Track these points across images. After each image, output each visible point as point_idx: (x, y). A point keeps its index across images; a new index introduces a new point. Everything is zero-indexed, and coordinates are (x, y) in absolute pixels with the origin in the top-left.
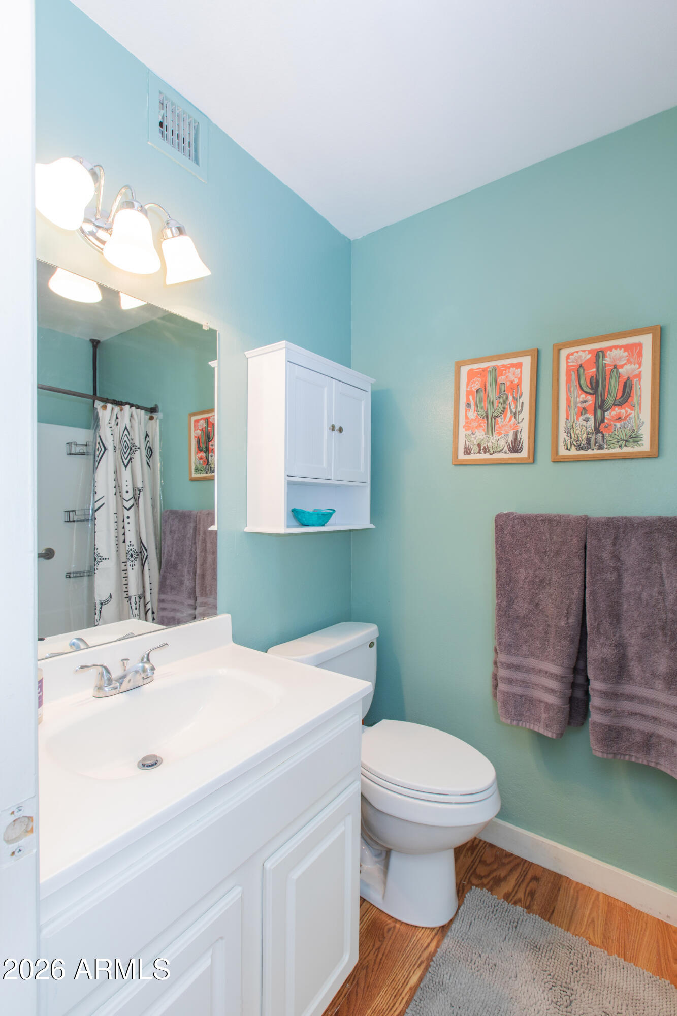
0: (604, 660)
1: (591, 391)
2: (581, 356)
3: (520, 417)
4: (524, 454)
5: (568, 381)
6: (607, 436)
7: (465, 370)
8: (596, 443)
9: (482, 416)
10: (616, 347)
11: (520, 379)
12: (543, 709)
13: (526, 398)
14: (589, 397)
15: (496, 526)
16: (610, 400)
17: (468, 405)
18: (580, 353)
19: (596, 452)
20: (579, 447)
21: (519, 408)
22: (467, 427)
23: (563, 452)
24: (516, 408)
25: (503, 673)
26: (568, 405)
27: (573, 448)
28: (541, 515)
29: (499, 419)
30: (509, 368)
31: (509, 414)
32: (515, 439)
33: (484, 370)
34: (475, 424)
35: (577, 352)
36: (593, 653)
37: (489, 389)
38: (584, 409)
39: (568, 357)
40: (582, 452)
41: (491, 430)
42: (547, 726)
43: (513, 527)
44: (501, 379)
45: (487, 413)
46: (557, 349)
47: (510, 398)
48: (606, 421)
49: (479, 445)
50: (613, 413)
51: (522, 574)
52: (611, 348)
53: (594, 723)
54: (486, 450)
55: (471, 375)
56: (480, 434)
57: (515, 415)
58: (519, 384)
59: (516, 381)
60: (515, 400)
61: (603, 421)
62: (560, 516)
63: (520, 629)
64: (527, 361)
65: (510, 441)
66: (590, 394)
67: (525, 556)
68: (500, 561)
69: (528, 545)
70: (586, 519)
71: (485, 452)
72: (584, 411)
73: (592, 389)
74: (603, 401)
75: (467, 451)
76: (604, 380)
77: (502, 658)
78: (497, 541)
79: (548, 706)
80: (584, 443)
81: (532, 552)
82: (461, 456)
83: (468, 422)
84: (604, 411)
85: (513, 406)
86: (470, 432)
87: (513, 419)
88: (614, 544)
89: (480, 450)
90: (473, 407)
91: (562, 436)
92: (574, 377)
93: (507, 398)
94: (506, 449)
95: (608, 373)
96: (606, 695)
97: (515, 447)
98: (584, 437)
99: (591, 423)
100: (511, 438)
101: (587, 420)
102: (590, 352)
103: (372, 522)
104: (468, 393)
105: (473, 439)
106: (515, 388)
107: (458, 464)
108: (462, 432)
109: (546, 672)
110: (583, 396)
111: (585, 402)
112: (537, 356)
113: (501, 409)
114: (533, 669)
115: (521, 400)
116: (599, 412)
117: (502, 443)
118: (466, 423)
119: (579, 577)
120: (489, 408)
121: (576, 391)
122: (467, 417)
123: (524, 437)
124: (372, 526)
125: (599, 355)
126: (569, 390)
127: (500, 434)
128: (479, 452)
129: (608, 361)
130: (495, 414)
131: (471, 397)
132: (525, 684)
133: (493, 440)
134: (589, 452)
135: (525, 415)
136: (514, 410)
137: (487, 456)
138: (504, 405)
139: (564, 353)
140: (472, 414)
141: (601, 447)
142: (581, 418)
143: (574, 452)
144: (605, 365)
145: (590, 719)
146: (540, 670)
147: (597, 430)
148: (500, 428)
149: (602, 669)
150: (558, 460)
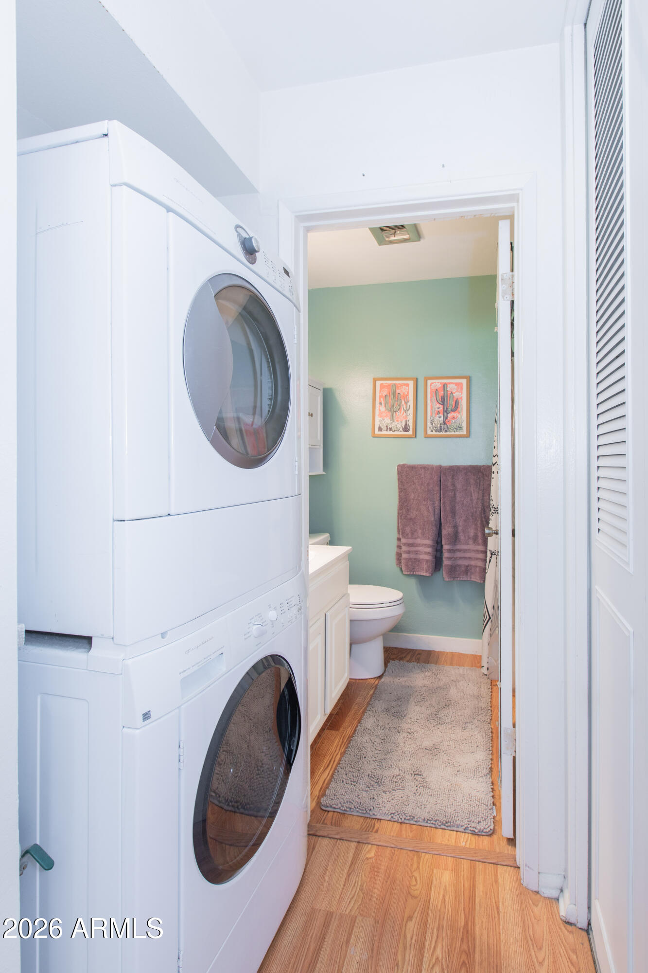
0: (449, 534)
1: (441, 403)
2: (437, 385)
3: (409, 412)
4: (411, 433)
5: (431, 397)
6: (449, 426)
7: (378, 383)
8: (444, 429)
9: (389, 410)
10: (452, 383)
11: (408, 392)
12: (425, 563)
13: (411, 403)
14: (441, 406)
15: (398, 472)
16: (450, 409)
17: (381, 404)
18: (437, 383)
19: (444, 433)
20: (437, 431)
21: (408, 408)
22: (380, 416)
23: (429, 433)
24: (406, 408)
25: (404, 548)
26: (431, 409)
27: (434, 431)
28: (420, 465)
29: (397, 413)
30: (402, 386)
31: (402, 411)
32: (406, 424)
33: (389, 385)
34: (385, 414)
35: (435, 383)
36: (444, 532)
37: (392, 396)
38: (439, 411)
39: (431, 385)
40: (438, 433)
41: (393, 418)
42: (427, 571)
43: (406, 472)
44: (398, 391)
45: (391, 409)
46: (426, 379)
47: (403, 402)
48: (448, 418)
49: (387, 426)
50: (451, 415)
51: (412, 496)
52: (450, 383)
53: (445, 565)
54: (390, 429)
55: (382, 386)
56: (387, 420)
57: (406, 411)
58: (407, 395)
59: (406, 393)
60: (406, 403)
61: (447, 418)
62: (428, 465)
63: (413, 525)
64: (411, 383)
65: (403, 425)
66: (441, 404)
67: (413, 486)
68: (401, 490)
69: (415, 481)
70: (440, 467)
71: (390, 431)
72: (439, 412)
73: (442, 402)
74: (447, 408)
75: (380, 429)
76: (447, 399)
77: (403, 541)
78: (399, 479)
79: (427, 561)
80: (439, 428)
81: (417, 484)
82: (377, 432)
83: (381, 413)
84: (447, 414)
85: (404, 407)
86: (381, 419)
87: (405, 414)
88: (453, 479)
89: (387, 429)
90: (383, 404)
91: (429, 424)
92: (434, 395)
93: (401, 401)
94: (401, 429)
95: (449, 395)
96: (450, 551)
97: (406, 429)
98: (439, 425)
99: (442, 419)
100: (404, 424)
101: (440, 417)
102: (441, 383)
103: (324, 471)
104: (380, 397)
105: (383, 423)
106: (406, 396)
107: (375, 436)
108: (377, 419)
109: (425, 545)
110: (438, 405)
111: (439, 408)
112: (416, 381)
113: (399, 407)
114: (420, 544)
115: (409, 404)
116: (445, 414)
117: (399, 426)
118: (380, 413)
119: (438, 495)
120: (392, 406)
121: (435, 402)
122: (380, 410)
123: (411, 424)
124: (324, 473)
125: (445, 386)
126: (431, 400)
127: (398, 421)
128: (387, 430)
129: (448, 389)
130: (395, 410)
131: (382, 399)
132: (416, 553)
133: (394, 424)
134: (441, 433)
135: (411, 412)
136: (405, 409)
137: (391, 433)
138: (400, 405)
139: (429, 382)
140: (383, 409)
141: (446, 431)
142: (437, 416)
143: (434, 433)
144: (447, 391)
145: (443, 565)
146: (423, 544)
147: (444, 423)
148: (398, 417)
149: (448, 539)
150: (427, 436)
